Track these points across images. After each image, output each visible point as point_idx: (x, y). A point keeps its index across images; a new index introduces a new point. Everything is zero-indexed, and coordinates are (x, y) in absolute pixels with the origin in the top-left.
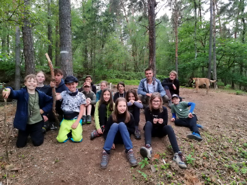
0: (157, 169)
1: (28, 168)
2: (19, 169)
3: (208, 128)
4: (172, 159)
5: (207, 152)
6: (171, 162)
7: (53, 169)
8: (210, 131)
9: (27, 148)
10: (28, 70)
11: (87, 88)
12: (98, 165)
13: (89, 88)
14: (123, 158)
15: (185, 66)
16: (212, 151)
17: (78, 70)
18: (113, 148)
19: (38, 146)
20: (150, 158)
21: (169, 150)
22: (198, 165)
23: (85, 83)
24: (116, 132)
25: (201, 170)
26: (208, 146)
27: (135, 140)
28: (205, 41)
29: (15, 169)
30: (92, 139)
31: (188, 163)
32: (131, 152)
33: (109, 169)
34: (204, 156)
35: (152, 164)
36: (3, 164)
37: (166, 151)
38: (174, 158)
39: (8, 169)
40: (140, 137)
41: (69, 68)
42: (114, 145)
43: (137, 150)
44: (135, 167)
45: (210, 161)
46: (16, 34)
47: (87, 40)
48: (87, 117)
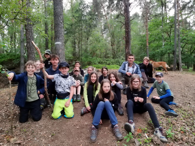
0: (141, 143)
1: (29, 141)
2: (22, 142)
3: (181, 105)
4: (153, 134)
5: (184, 126)
6: (152, 136)
7: (50, 141)
8: (184, 108)
9: (28, 123)
10: (30, 58)
11: (77, 72)
12: (89, 138)
13: (79, 72)
14: (110, 132)
15: (155, 53)
16: (188, 125)
17: (69, 58)
18: (100, 123)
19: (37, 121)
20: (133, 132)
21: (149, 125)
22: (177, 138)
23: (75, 68)
24: (103, 109)
25: (180, 143)
26: (184, 121)
27: (119, 116)
28: (170, 33)
29: (18, 142)
30: (82, 115)
31: (168, 137)
32: (116, 127)
33: (98, 142)
34: (182, 130)
35: (135, 138)
36: (8, 137)
37: (147, 126)
38: (155, 132)
39: (12, 142)
40: (123, 113)
41: (62, 56)
42: (101, 121)
43: (121, 125)
44: (121, 140)
45: (187, 135)
46: (21, 31)
47: (76, 34)
48: (77, 96)
